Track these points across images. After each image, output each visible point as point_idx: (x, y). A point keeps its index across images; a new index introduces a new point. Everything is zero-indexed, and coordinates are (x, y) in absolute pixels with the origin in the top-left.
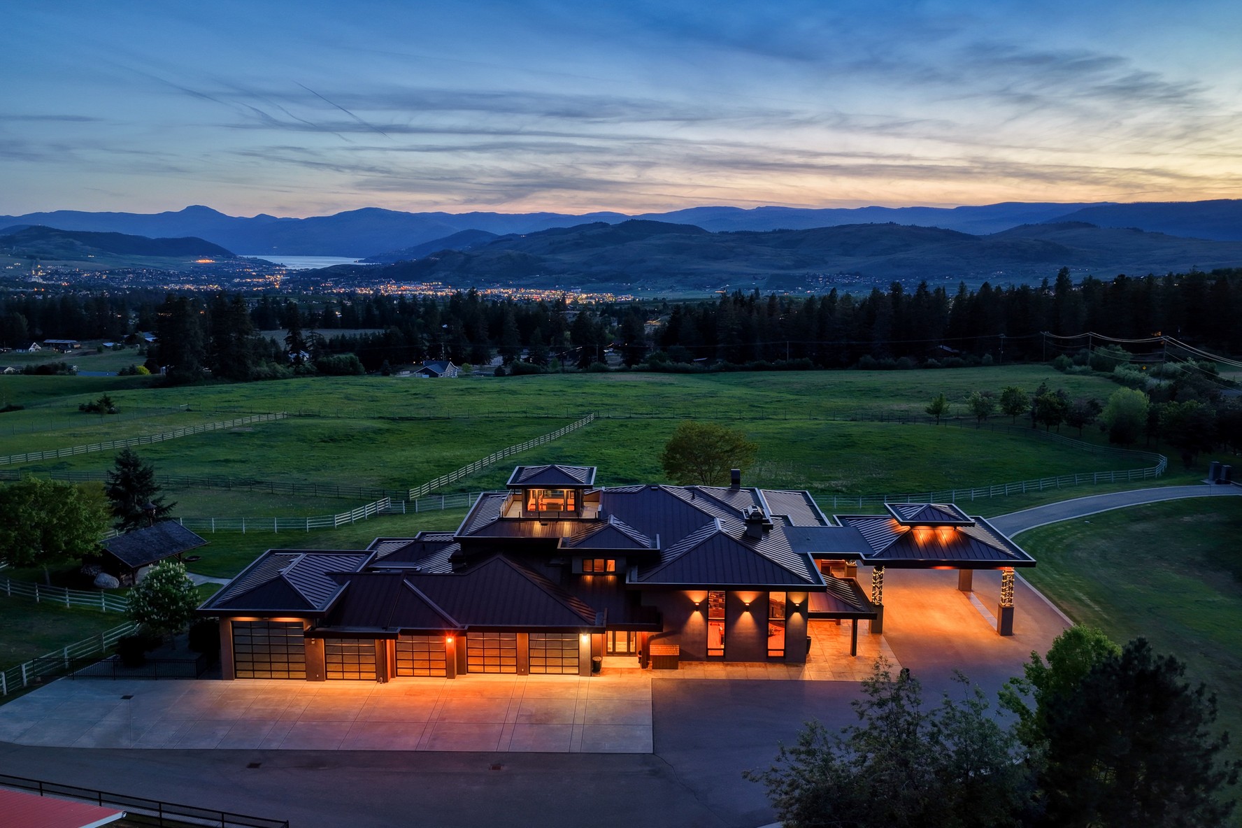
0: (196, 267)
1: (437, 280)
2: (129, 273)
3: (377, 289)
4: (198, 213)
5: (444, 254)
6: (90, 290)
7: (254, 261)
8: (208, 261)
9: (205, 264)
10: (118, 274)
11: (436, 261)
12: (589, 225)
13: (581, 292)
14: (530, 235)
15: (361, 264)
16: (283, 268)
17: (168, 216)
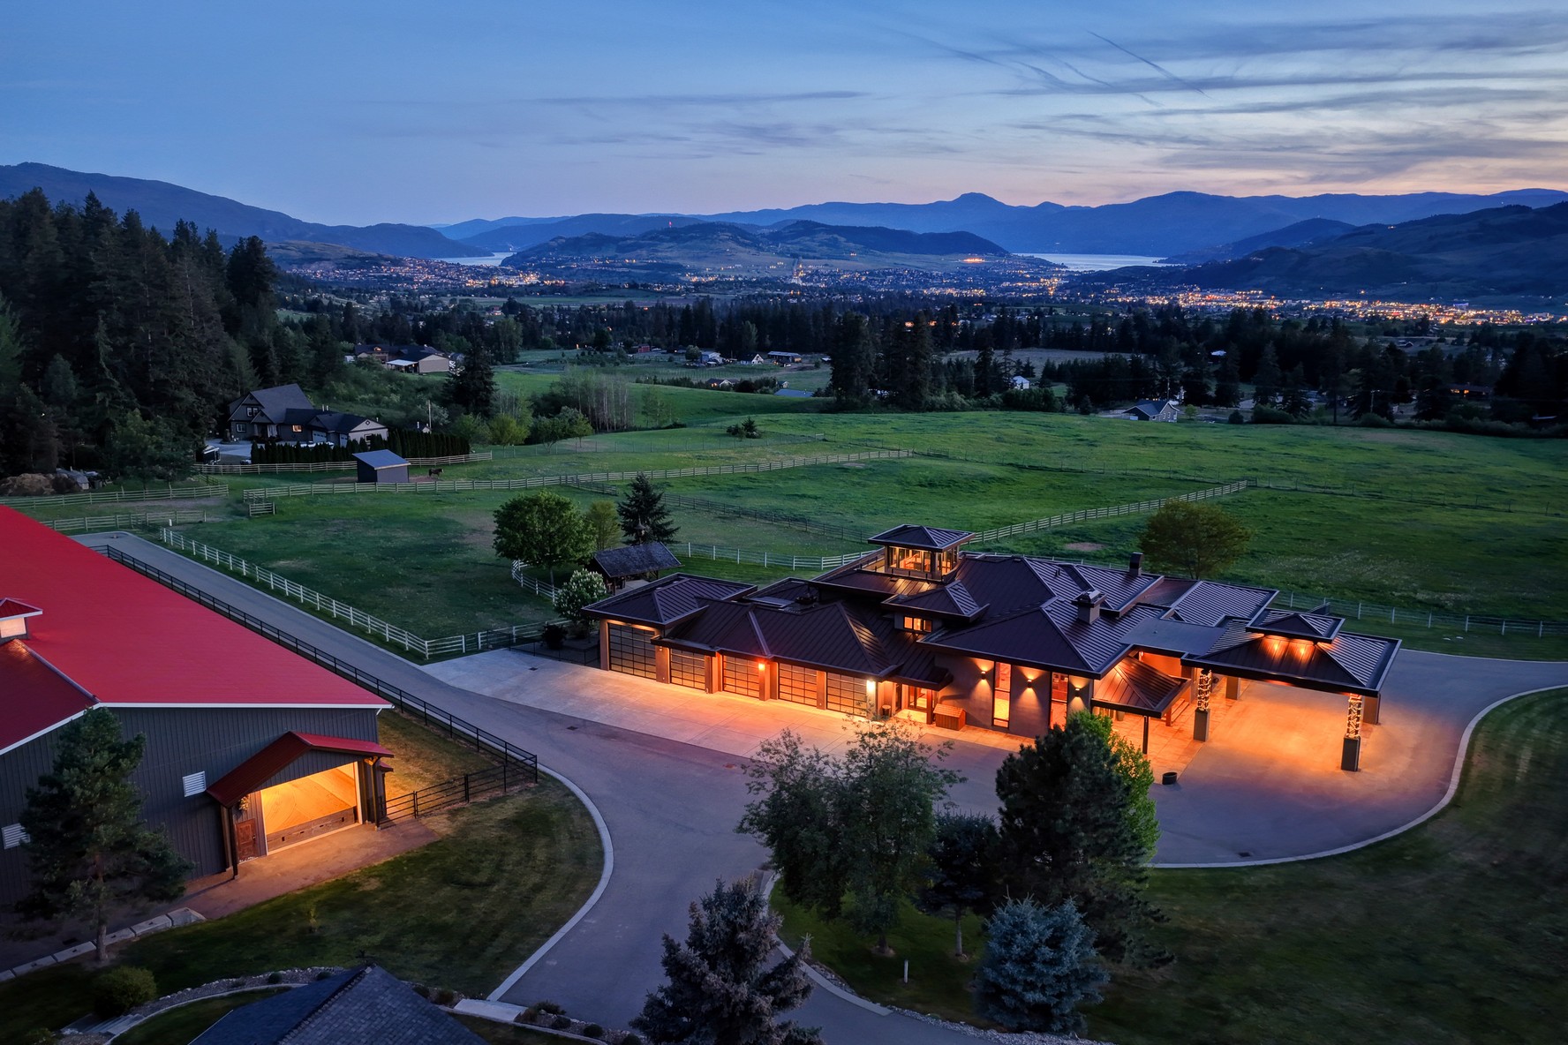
0: (963, 268)
1: (1257, 287)
2: (890, 274)
3: (1175, 298)
4: (974, 202)
5: (1271, 252)
6: (844, 294)
7: (1031, 261)
8: (977, 260)
9: (974, 263)
10: (878, 275)
11: (1258, 262)
12: (1497, 209)
13: (1468, 308)
14: (1400, 226)
15: (1160, 265)
16: (1064, 270)
17: (939, 206)
